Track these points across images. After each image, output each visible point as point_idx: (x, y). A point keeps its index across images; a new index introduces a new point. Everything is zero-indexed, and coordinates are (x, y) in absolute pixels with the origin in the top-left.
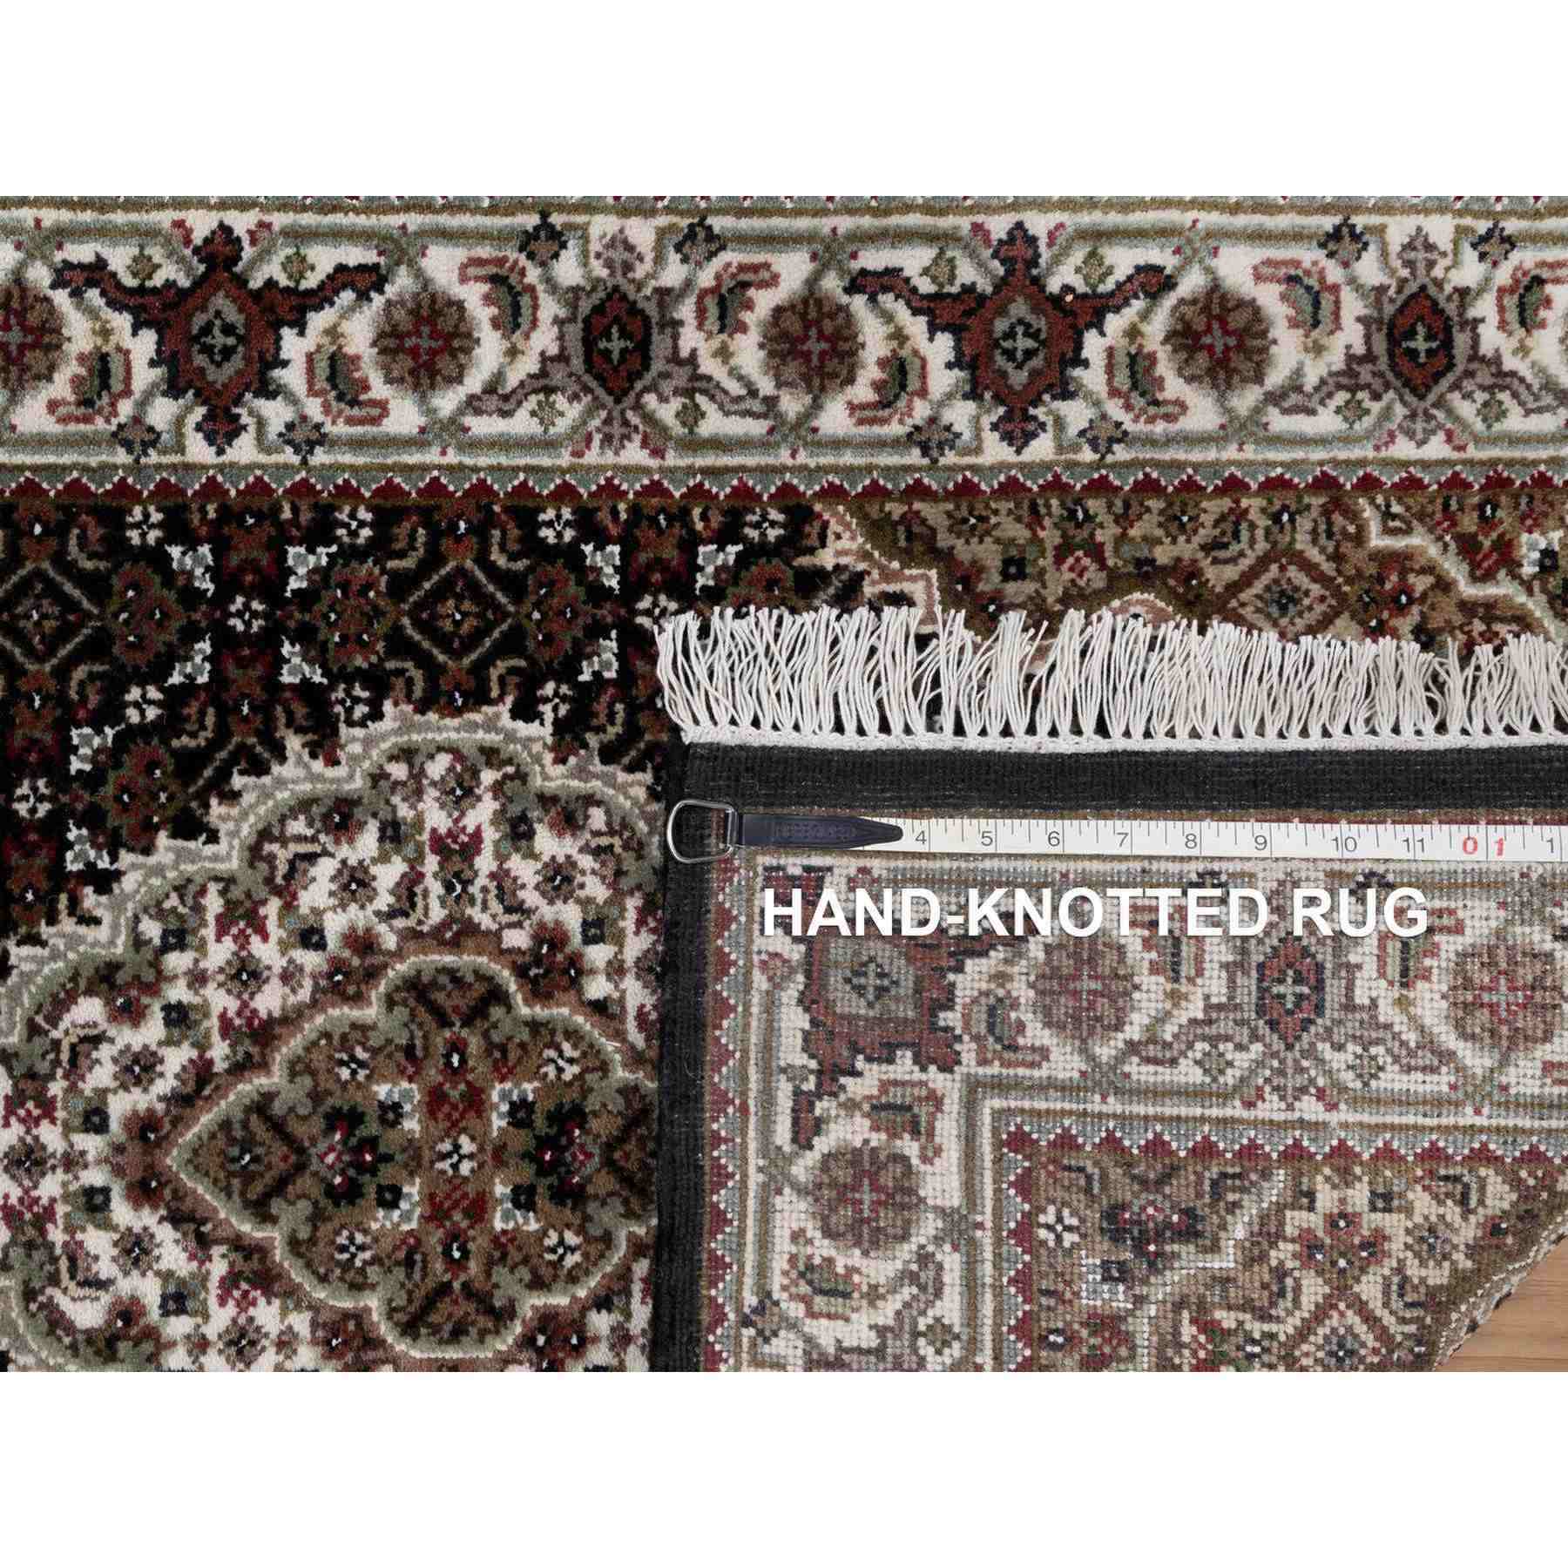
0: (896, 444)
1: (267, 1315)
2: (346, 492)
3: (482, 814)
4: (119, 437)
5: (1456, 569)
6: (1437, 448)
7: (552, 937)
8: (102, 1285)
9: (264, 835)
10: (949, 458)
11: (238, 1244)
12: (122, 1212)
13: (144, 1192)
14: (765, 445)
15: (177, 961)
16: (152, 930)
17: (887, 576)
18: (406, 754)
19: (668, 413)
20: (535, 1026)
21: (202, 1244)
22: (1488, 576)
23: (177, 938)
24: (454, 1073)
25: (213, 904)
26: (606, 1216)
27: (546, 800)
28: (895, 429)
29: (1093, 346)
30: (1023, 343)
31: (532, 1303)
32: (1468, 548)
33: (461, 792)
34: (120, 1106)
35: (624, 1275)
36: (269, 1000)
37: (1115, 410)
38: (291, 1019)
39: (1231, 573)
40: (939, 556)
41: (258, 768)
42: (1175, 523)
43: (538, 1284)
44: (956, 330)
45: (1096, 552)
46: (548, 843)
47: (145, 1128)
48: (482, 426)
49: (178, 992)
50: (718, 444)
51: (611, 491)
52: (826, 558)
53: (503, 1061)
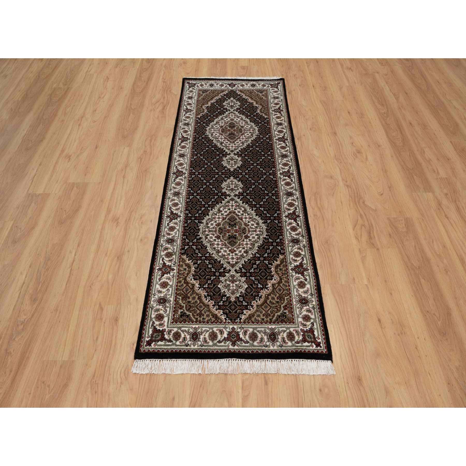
0: (290, 261)
1: (221, 219)
2: (282, 224)
3: (258, 233)
4: (284, 211)
5: (284, 305)
6: (294, 303)
7: (249, 237)
8: (223, 210)
9: (256, 219)
10: (289, 265)
11: (226, 218)
12: (229, 211)
13: (230, 212)
14: (289, 251)
15: (247, 214)
16: (249, 213)
17: (279, 260)
18: (263, 228)
19: (290, 244)
20: (242, 236)
21: (226, 216)
22: (283, 308)
23: (248, 214)
24: (239, 231)
25: (251, 216)
26: (228, 241)
27: (260, 237)
28: (291, 260)
29: (300, 275)
30: (299, 270)
31: (221, 236)
32: (286, 306)
33: (260, 231)
34: (236, 211)
35: (223, 242)
36: (244, 220)
37: (295, 277)
38: (243, 221)
39: (282, 286)
40: (281, 264)
41: (261, 219)
42: (285, 281)
43: (223, 236)
44: (300, 265)
45: (283, 275)
46: (256, 237)
47: (235, 212)
48: (288, 232)
49: (244, 214)
50: (288, 248)
51: (284, 241)
52: (280, 256)
53: (239, 234)
